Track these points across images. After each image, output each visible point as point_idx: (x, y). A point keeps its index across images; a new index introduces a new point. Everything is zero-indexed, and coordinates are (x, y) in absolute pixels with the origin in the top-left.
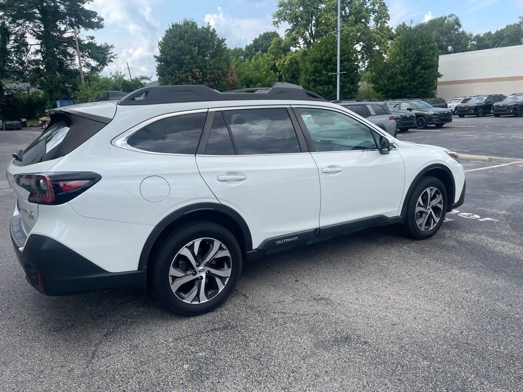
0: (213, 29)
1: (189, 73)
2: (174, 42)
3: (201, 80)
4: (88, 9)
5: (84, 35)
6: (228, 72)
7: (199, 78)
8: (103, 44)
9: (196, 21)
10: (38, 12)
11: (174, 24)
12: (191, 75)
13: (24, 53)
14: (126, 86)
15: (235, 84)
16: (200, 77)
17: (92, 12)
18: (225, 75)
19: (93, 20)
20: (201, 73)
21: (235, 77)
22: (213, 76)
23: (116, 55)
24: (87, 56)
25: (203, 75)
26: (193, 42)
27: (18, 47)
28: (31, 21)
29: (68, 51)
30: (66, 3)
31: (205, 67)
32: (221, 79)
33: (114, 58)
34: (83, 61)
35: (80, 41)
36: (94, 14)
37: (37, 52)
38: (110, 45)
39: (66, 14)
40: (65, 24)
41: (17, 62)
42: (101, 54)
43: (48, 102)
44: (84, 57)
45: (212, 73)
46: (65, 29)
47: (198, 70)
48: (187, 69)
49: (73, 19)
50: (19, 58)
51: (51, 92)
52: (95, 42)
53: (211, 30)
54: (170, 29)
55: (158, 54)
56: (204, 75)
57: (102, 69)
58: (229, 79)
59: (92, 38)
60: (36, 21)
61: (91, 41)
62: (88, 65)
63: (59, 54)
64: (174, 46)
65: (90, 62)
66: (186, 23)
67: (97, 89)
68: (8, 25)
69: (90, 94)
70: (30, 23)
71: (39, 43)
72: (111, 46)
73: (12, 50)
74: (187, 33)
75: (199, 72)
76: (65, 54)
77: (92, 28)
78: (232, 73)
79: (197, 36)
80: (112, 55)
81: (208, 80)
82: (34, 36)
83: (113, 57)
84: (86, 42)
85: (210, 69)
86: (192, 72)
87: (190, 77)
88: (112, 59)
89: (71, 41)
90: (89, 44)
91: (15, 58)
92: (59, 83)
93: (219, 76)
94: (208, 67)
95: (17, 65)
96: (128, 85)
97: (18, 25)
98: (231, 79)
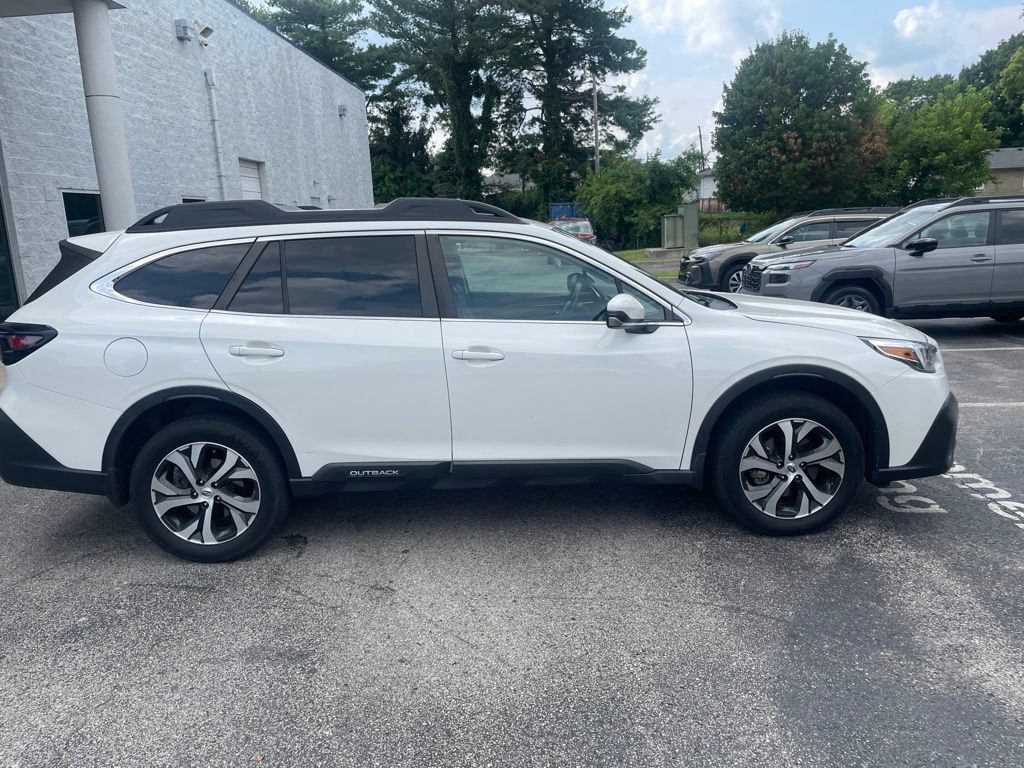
0: (841, 46)
1: (774, 142)
2: (751, 83)
3: (797, 154)
4: (621, 38)
5: (610, 84)
6: (862, 134)
7: (795, 151)
8: (641, 98)
9: (805, 34)
10: (541, 52)
11: (760, 45)
12: (777, 146)
13: (516, 124)
14: (658, 173)
15: (879, 159)
16: (795, 148)
17: (628, 41)
18: (854, 141)
19: (629, 55)
20: (799, 140)
21: (880, 143)
22: (824, 144)
23: (660, 115)
24: (611, 122)
25: (803, 144)
26: (793, 76)
27: (508, 115)
28: (530, 70)
29: (583, 115)
30: (588, 32)
31: (811, 127)
32: (842, 150)
33: (655, 122)
34: (603, 133)
35: (601, 96)
36: (630, 45)
37: (534, 120)
38: (652, 99)
39: (585, 51)
40: (583, 68)
41: (505, 140)
42: (634, 116)
43: (541, 205)
44: (605, 124)
45: (824, 139)
46: (582, 77)
47: (795, 134)
48: (771, 134)
49: (596, 58)
50: (508, 134)
51: (546, 188)
52: (627, 96)
53: (836, 47)
54: (752, 56)
55: (720, 108)
56: (806, 144)
57: (636, 144)
58: (862, 149)
59: (622, 89)
60: (538, 68)
61: (619, 94)
62: (610, 138)
63: (567, 122)
64: (751, 90)
65: (613, 134)
66: (786, 41)
67: (610, 180)
68: (497, 79)
69: (595, 192)
70: (528, 74)
71: (540, 106)
72: (655, 100)
73: (500, 120)
74: (781, 60)
75: (796, 139)
76: (577, 120)
77: (626, 71)
78: (874, 135)
79: (802, 65)
80: (653, 116)
81: (815, 153)
82: (534, 93)
83: (654, 120)
84: (612, 98)
85: (820, 130)
86: (780, 139)
87: (776, 149)
88: (651, 124)
89: (587, 99)
90: (618, 99)
91: (502, 134)
92: (560, 174)
93: (839, 143)
94: (816, 126)
95: (505, 144)
96: (661, 172)
97: (513, 77)
98: (867, 150)
